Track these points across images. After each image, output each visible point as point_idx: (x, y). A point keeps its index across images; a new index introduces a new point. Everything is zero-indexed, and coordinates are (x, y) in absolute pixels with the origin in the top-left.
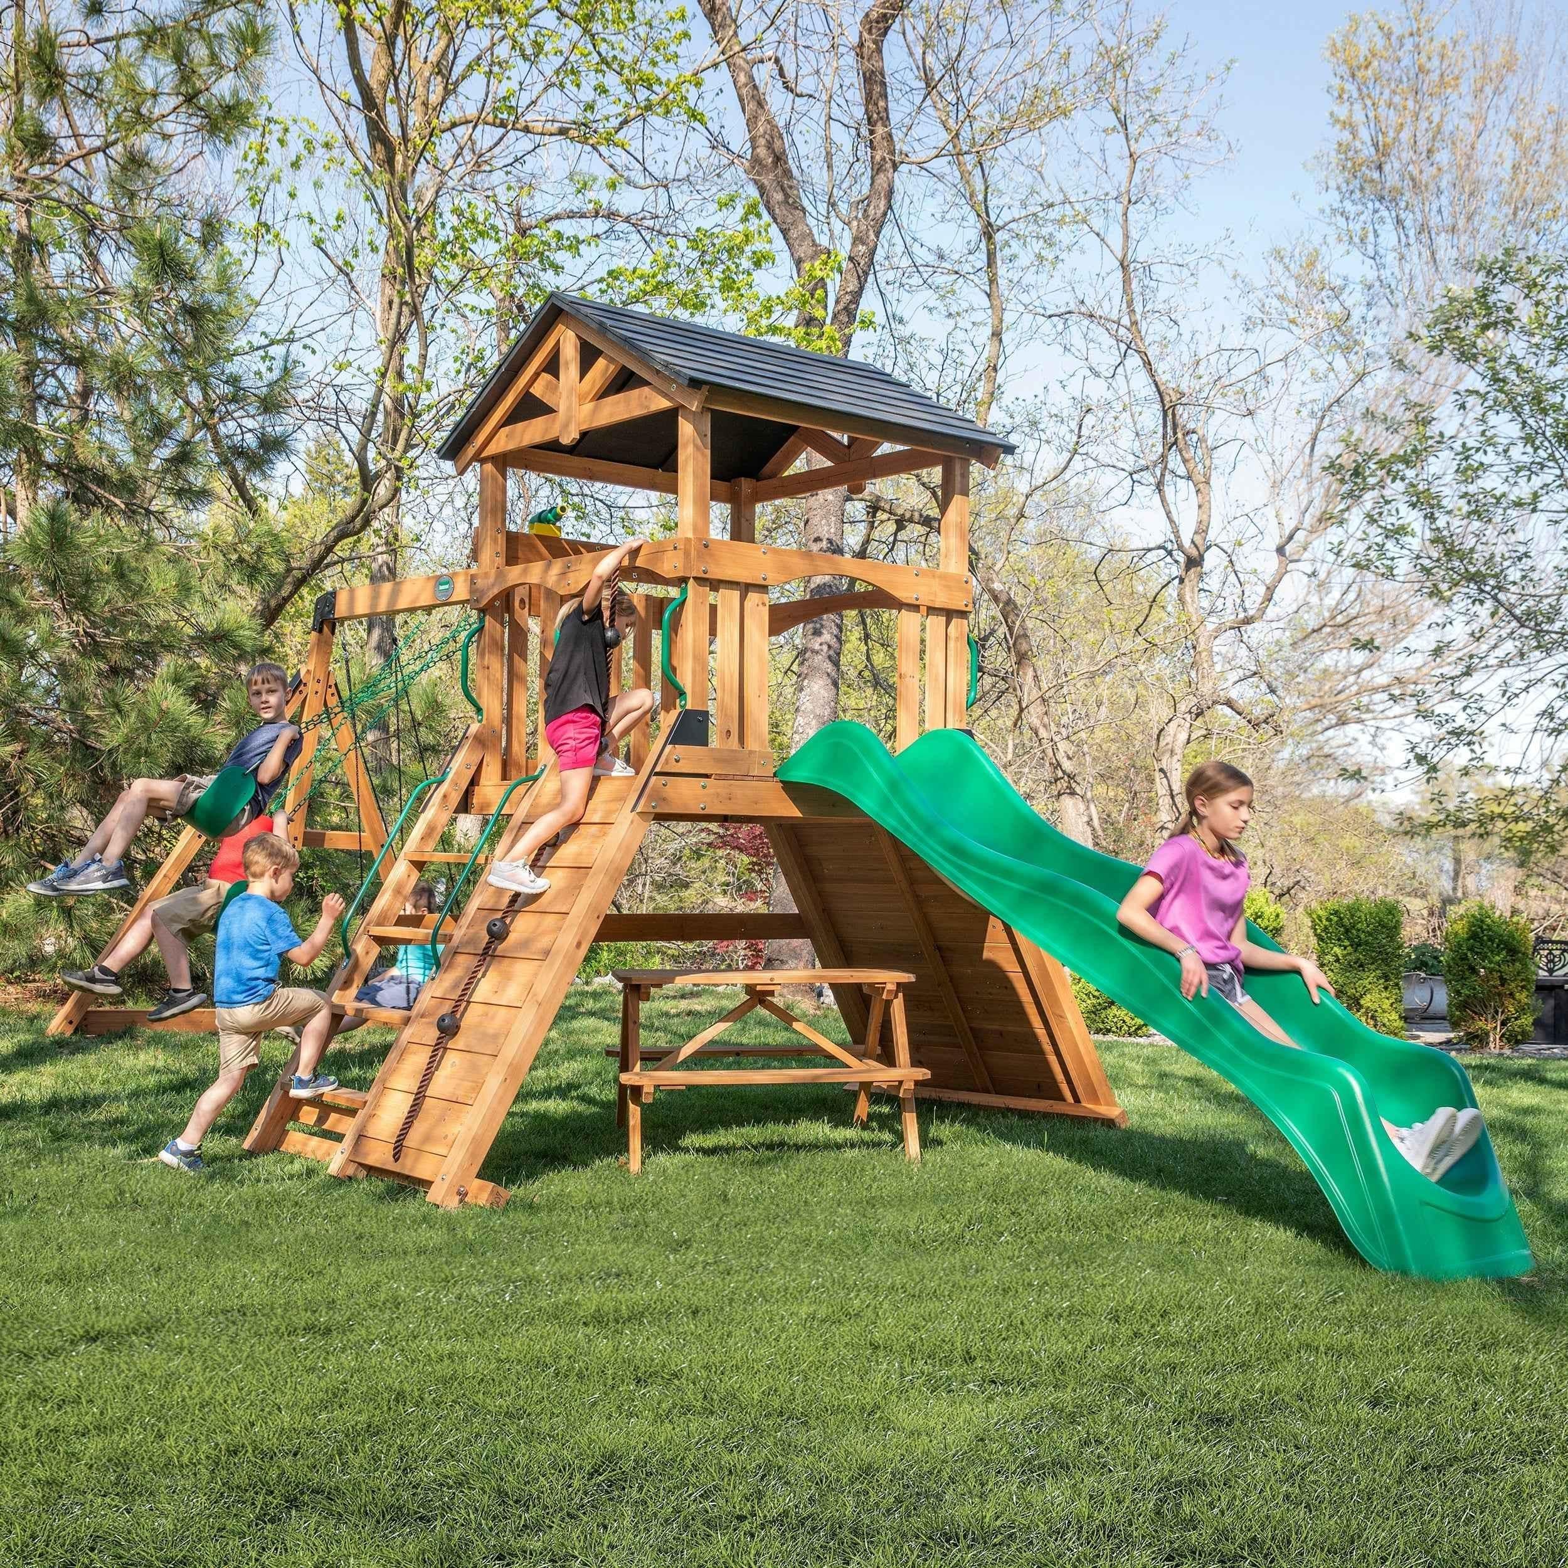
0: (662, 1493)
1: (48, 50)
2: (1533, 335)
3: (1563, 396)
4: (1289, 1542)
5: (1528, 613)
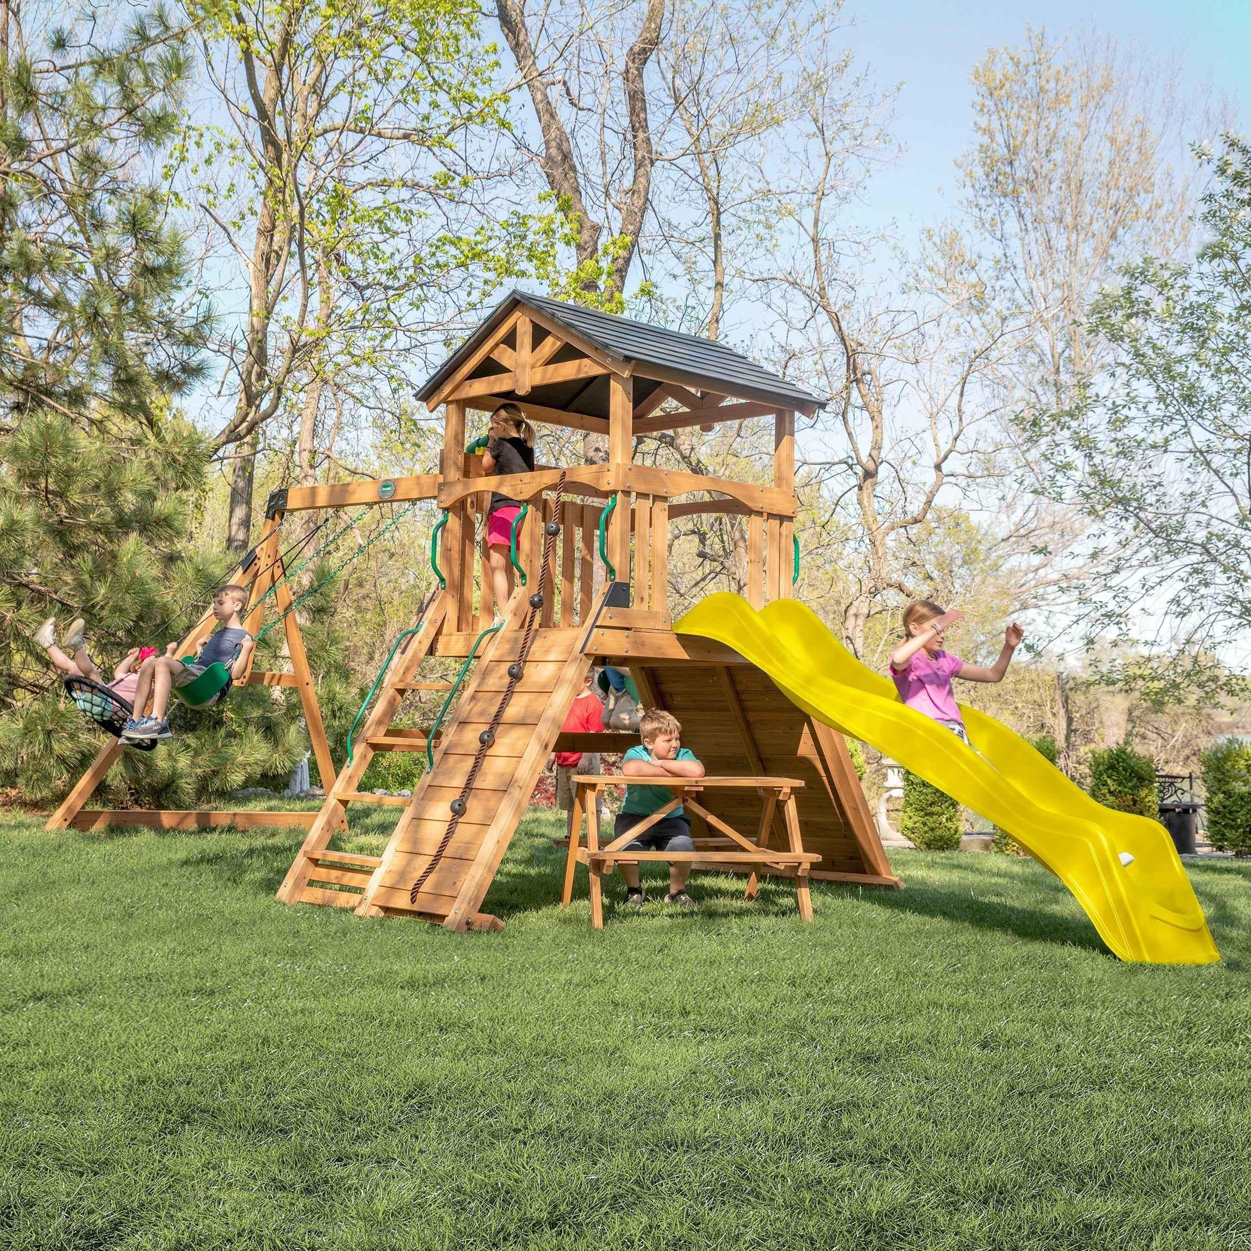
0: (458, 1112)
1: (25, 75)
2: (1165, 322)
3: (1187, 367)
4: (921, 1148)
5: (1162, 527)
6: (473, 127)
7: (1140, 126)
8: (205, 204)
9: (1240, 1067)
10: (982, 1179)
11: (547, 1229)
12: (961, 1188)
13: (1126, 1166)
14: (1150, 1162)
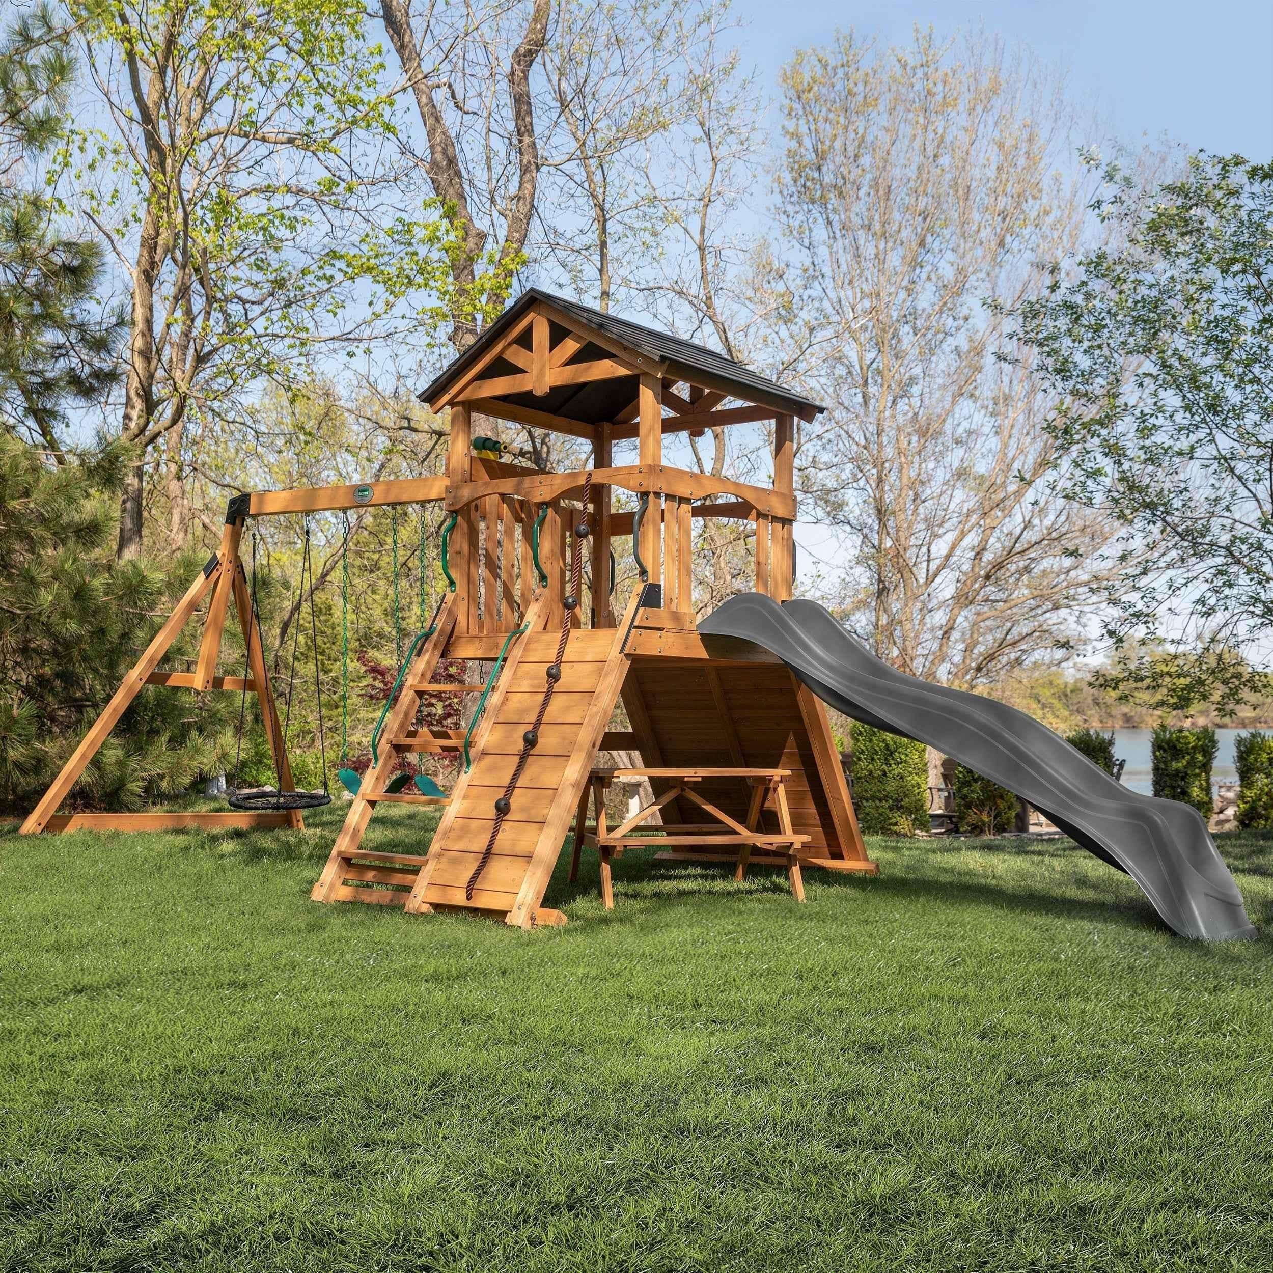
0: (480, 1100)
2: (1191, 334)
3: (1212, 377)
4: (923, 1134)
5: (1188, 531)
6: (359, 132)
7: (1028, 130)
8: (88, 211)
9: (1228, 1057)
10: (981, 1164)
11: (565, 1211)
12: (961, 1172)
13: (1119, 1151)
14: (1141, 1148)
